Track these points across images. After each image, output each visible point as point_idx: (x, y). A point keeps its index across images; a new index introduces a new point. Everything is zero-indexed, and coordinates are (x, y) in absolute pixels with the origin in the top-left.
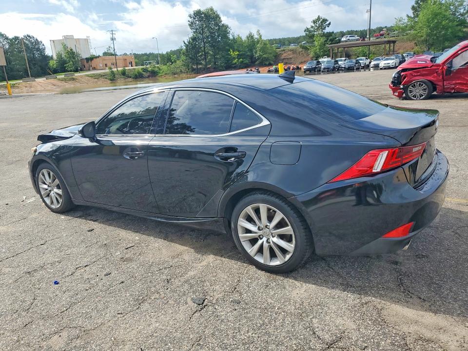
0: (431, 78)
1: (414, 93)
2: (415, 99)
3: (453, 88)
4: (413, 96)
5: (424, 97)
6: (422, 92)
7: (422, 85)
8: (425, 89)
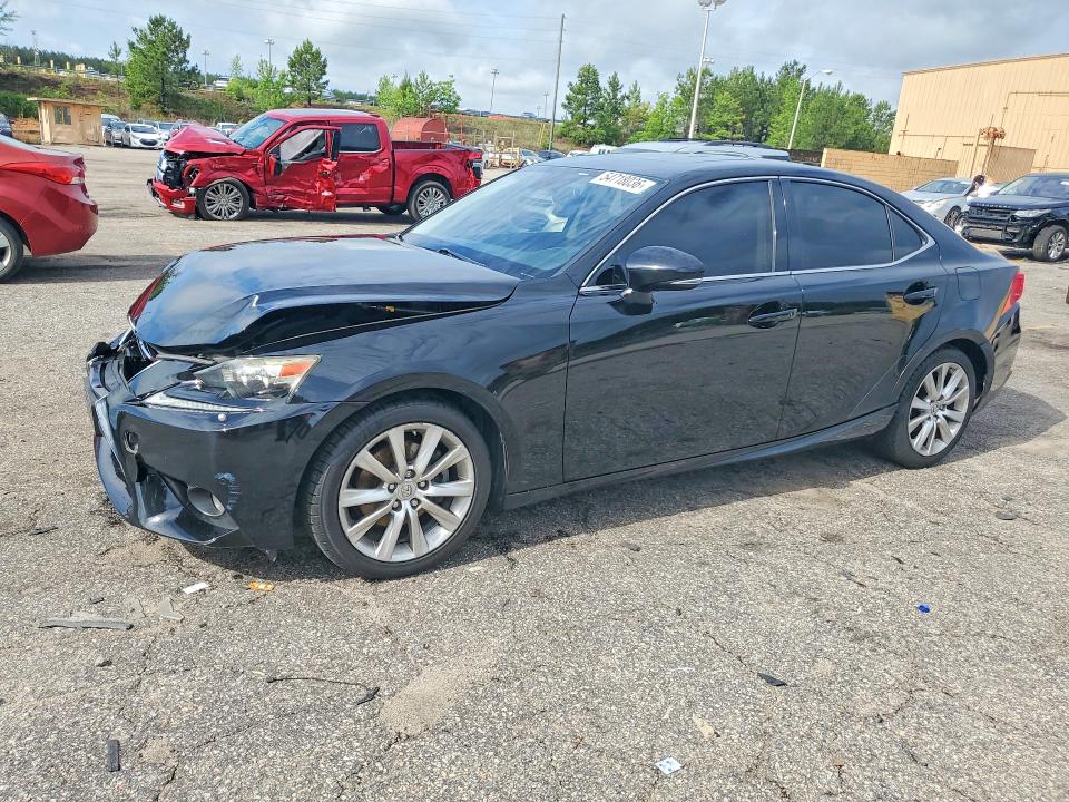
0: (244, 177)
1: (216, 207)
2: (219, 218)
3: (281, 201)
4: (216, 213)
5: (236, 214)
6: (231, 205)
7: (232, 190)
8: (238, 199)
